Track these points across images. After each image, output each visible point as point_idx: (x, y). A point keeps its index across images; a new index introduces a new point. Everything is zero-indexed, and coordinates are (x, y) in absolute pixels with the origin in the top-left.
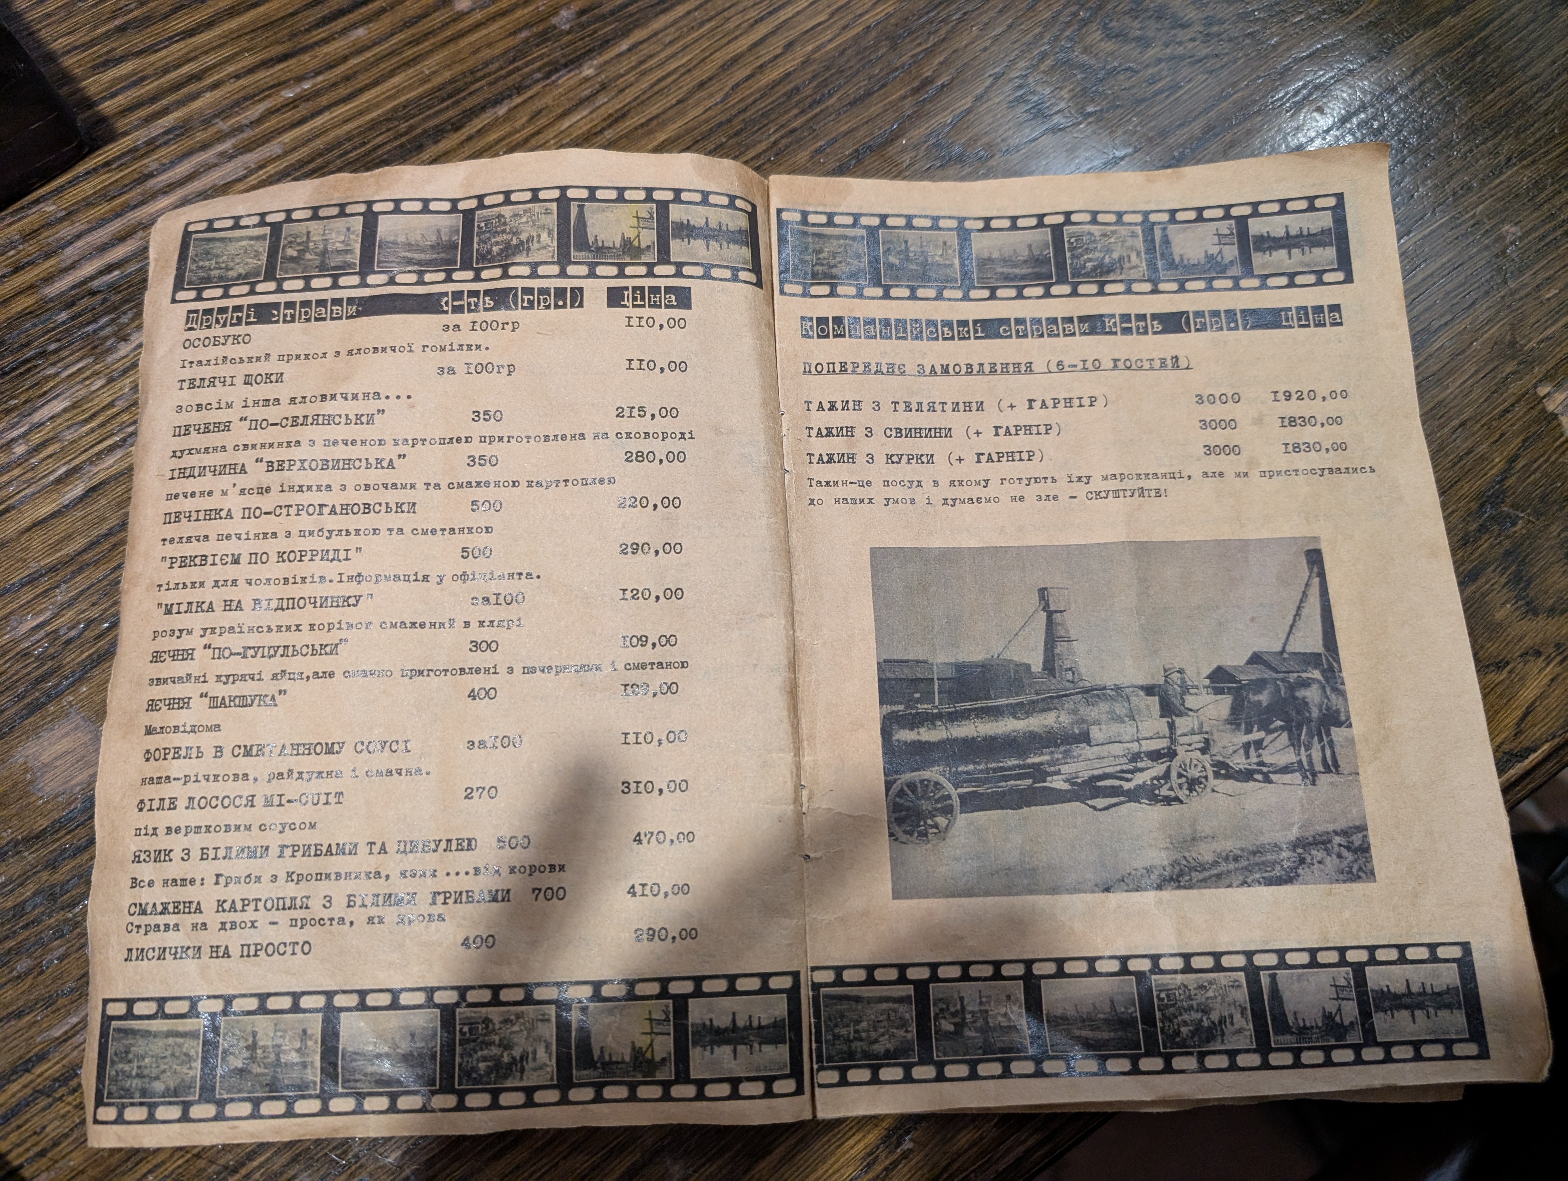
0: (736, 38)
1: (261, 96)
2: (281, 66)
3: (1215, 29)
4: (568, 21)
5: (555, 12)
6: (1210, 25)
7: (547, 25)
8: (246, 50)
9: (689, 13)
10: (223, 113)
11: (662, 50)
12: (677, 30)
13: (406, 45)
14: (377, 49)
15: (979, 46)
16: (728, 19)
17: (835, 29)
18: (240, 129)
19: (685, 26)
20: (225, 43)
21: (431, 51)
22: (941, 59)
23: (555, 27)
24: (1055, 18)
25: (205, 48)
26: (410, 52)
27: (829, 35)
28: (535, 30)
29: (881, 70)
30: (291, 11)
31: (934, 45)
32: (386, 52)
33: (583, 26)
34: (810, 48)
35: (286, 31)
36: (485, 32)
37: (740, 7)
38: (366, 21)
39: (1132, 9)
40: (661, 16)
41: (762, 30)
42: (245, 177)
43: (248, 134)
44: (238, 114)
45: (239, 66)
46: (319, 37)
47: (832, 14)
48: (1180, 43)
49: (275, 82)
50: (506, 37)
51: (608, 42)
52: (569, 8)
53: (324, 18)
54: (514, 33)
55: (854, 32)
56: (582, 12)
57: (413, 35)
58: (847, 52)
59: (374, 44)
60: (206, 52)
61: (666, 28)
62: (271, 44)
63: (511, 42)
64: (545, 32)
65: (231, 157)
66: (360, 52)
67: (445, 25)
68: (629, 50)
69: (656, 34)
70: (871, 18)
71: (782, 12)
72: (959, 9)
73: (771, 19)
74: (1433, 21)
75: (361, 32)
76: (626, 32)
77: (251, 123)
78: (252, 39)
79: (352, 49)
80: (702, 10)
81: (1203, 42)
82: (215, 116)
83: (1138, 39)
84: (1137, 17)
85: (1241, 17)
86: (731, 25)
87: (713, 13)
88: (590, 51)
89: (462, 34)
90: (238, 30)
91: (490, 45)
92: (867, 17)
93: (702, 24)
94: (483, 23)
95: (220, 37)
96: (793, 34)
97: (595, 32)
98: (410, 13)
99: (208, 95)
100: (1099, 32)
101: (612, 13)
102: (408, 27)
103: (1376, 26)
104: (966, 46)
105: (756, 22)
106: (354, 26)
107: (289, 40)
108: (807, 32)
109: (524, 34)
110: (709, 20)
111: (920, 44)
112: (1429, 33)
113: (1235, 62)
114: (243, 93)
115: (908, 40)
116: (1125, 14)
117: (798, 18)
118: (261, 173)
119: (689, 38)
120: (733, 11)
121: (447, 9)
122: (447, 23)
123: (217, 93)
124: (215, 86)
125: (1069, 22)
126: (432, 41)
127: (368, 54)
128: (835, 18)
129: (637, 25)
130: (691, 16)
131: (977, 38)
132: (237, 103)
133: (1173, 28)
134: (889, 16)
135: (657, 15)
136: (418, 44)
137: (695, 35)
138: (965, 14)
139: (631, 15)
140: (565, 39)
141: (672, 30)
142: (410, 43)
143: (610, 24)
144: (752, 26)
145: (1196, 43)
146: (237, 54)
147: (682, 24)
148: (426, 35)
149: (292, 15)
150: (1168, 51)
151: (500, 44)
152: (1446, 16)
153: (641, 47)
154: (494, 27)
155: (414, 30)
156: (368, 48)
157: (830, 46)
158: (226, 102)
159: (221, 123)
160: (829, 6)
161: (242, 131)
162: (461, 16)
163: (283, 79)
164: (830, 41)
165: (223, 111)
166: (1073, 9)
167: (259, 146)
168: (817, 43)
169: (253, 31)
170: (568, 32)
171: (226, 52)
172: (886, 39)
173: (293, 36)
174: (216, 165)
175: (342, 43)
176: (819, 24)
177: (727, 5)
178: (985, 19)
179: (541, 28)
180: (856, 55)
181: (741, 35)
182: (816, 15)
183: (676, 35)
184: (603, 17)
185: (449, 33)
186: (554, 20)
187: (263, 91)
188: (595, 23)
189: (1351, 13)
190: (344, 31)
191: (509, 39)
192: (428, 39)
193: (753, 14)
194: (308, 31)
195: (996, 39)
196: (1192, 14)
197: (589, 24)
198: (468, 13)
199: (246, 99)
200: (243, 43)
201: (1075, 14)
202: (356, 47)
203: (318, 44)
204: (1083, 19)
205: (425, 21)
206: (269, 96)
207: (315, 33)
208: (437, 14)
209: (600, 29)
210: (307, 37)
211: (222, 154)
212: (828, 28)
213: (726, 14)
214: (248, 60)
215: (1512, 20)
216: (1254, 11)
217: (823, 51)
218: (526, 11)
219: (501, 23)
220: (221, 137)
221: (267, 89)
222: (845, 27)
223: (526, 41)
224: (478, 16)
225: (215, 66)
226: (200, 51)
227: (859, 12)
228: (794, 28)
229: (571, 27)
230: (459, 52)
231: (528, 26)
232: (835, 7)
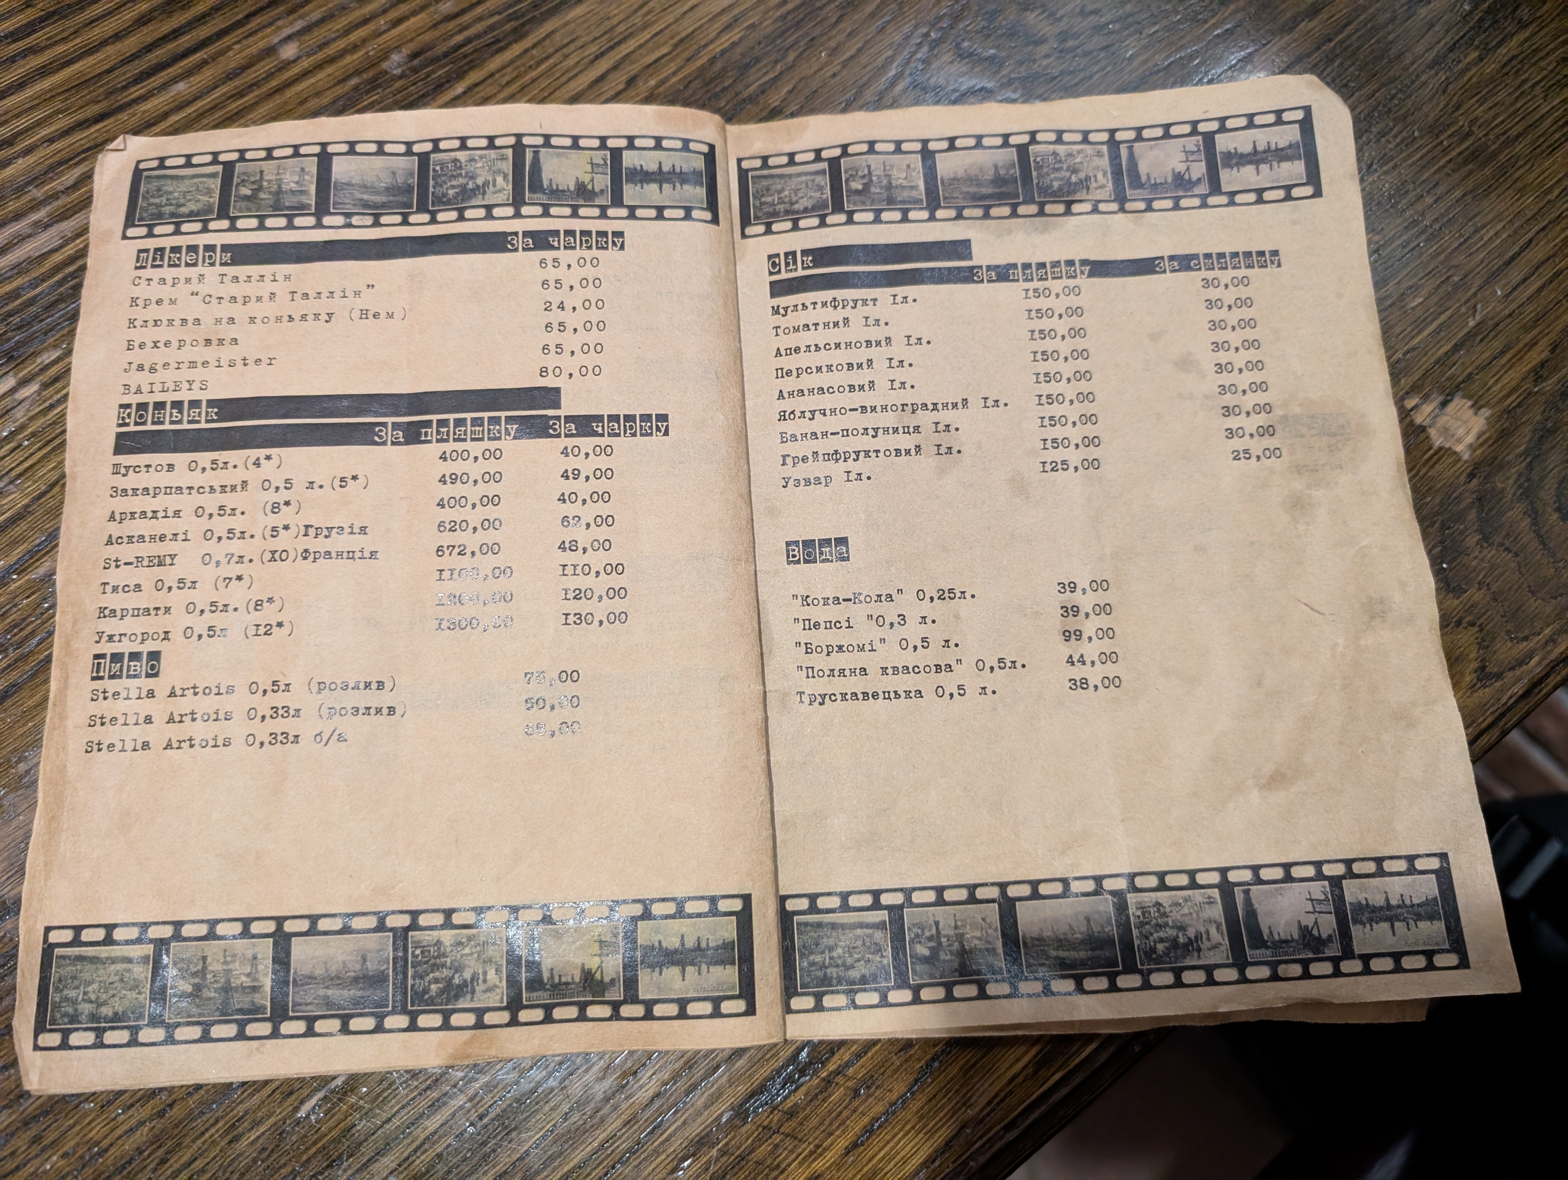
0: (576, 75)
1: (77, 159)
2: (98, 127)
3: (1070, 43)
4: (399, 66)
5: (384, 55)
6: (1064, 40)
7: (377, 70)
8: (60, 112)
9: (526, 51)
10: (36, 180)
11: (499, 92)
12: (514, 70)
13: (229, 98)
14: (199, 104)
15: (829, 71)
16: (567, 56)
17: (679, 61)
18: (55, 196)
19: (524, 65)
20: (38, 105)
21: (257, 103)
22: (790, 87)
23: (386, 72)
24: (907, 38)
25: (16, 112)
26: (234, 105)
27: (673, 67)
28: (365, 76)
29: (728, 102)
30: (106, 67)
31: (781, 73)
32: (208, 107)
33: (414, 70)
34: (652, 83)
35: (101, 90)
36: (312, 80)
37: (579, 43)
38: (188, 74)
39: (983, 28)
40: (498, 56)
41: (603, 65)
42: (61, 247)
43: (63, 200)
44: (52, 180)
45: (53, 129)
46: (137, 94)
47: (676, 46)
48: (1035, 61)
49: (92, 144)
50: (334, 86)
51: (442, 85)
52: (400, 52)
53: (142, 72)
54: (343, 81)
55: (699, 63)
56: (414, 56)
57: (236, 88)
58: (693, 85)
59: (195, 99)
60: (17, 116)
61: (503, 68)
62: (87, 105)
63: (339, 90)
64: (375, 79)
65: (47, 226)
66: (180, 107)
67: (270, 75)
68: (465, 93)
69: (492, 75)
70: (716, 48)
71: (623, 46)
72: (807, 34)
73: (612, 53)
74: (1290, 27)
75: (181, 86)
76: (460, 75)
77: (67, 189)
78: (66, 99)
79: (172, 105)
80: (540, 48)
81: (1058, 58)
82: (29, 183)
83: (992, 58)
84: (989, 36)
85: (1098, 29)
86: (570, 62)
87: (551, 50)
88: (423, 96)
89: (288, 84)
90: (51, 90)
91: (318, 94)
92: (711, 47)
93: (539, 64)
94: (310, 72)
95: (33, 98)
96: (634, 68)
97: (428, 76)
98: (233, 65)
99: (20, 161)
100: (951, 53)
101: (446, 55)
102: (231, 79)
103: (1232, 34)
104: (816, 73)
105: (597, 58)
106: (175, 80)
107: (106, 98)
108: (650, 65)
109: (354, 81)
110: (547, 58)
111: (766, 73)
112: (1287, 38)
113: (1091, 77)
114: (57, 158)
115: (754, 69)
116: (977, 32)
117: (641, 51)
118: (78, 241)
119: (527, 78)
120: (572, 47)
121: (272, 58)
122: (272, 73)
123: (31, 159)
124: (28, 151)
125: (921, 43)
126: (257, 93)
127: (190, 110)
128: (679, 50)
129: (472, 66)
130: (529, 54)
131: (827, 63)
132: (52, 168)
133: (1027, 45)
134: (734, 45)
135: (493, 55)
136: (242, 96)
137: (534, 74)
138: (813, 39)
139: (465, 56)
140: (398, 84)
141: (509, 70)
142: (232, 96)
143: (444, 66)
144: (592, 62)
145: (1051, 59)
146: (50, 116)
147: (519, 63)
148: (251, 87)
149: (109, 71)
150: (1023, 68)
151: (329, 92)
152: (1303, 20)
153: (477, 89)
154: (321, 75)
155: (237, 82)
156: (189, 103)
157: (674, 80)
158: (39, 168)
159: (35, 191)
160: (672, 38)
161: (57, 199)
162: (287, 65)
163: (100, 140)
164: (674, 73)
165: (36, 178)
166: (924, 30)
167: (75, 213)
168: (662, 76)
169: (67, 90)
170: (401, 77)
171: (39, 115)
172: (732, 69)
173: (108, 94)
174: (30, 236)
175: (162, 99)
176: (663, 57)
177: (565, 42)
178: (833, 44)
179: (371, 73)
180: (702, 87)
181: (581, 71)
182: (658, 47)
183: (514, 75)
184: (435, 60)
185: (274, 83)
186: (385, 65)
187: (79, 154)
188: (427, 66)
189: (1206, 21)
190: (164, 86)
191: (338, 87)
192: (252, 91)
193: (593, 49)
194: (125, 88)
195: (844, 64)
196: (1047, 29)
197: (423, 66)
198: (294, 61)
199: (60, 163)
200: (57, 105)
201: (927, 35)
202: (176, 103)
203: (136, 101)
204: (934, 40)
205: (249, 71)
206: (84, 160)
207: (132, 90)
208: (262, 64)
209: (434, 71)
210: (124, 94)
211: (36, 223)
212: (672, 60)
213: (565, 51)
214: (62, 122)
215: (1370, 21)
216: (1108, 24)
217: (667, 85)
218: (355, 57)
219: (329, 70)
220: (36, 205)
221: (83, 152)
222: (688, 60)
223: (356, 88)
224: (305, 64)
225: (27, 130)
226: (10, 115)
227: (703, 42)
228: (636, 62)
229: (403, 72)
230: (286, 103)
231: (357, 72)
232: (678, 38)
